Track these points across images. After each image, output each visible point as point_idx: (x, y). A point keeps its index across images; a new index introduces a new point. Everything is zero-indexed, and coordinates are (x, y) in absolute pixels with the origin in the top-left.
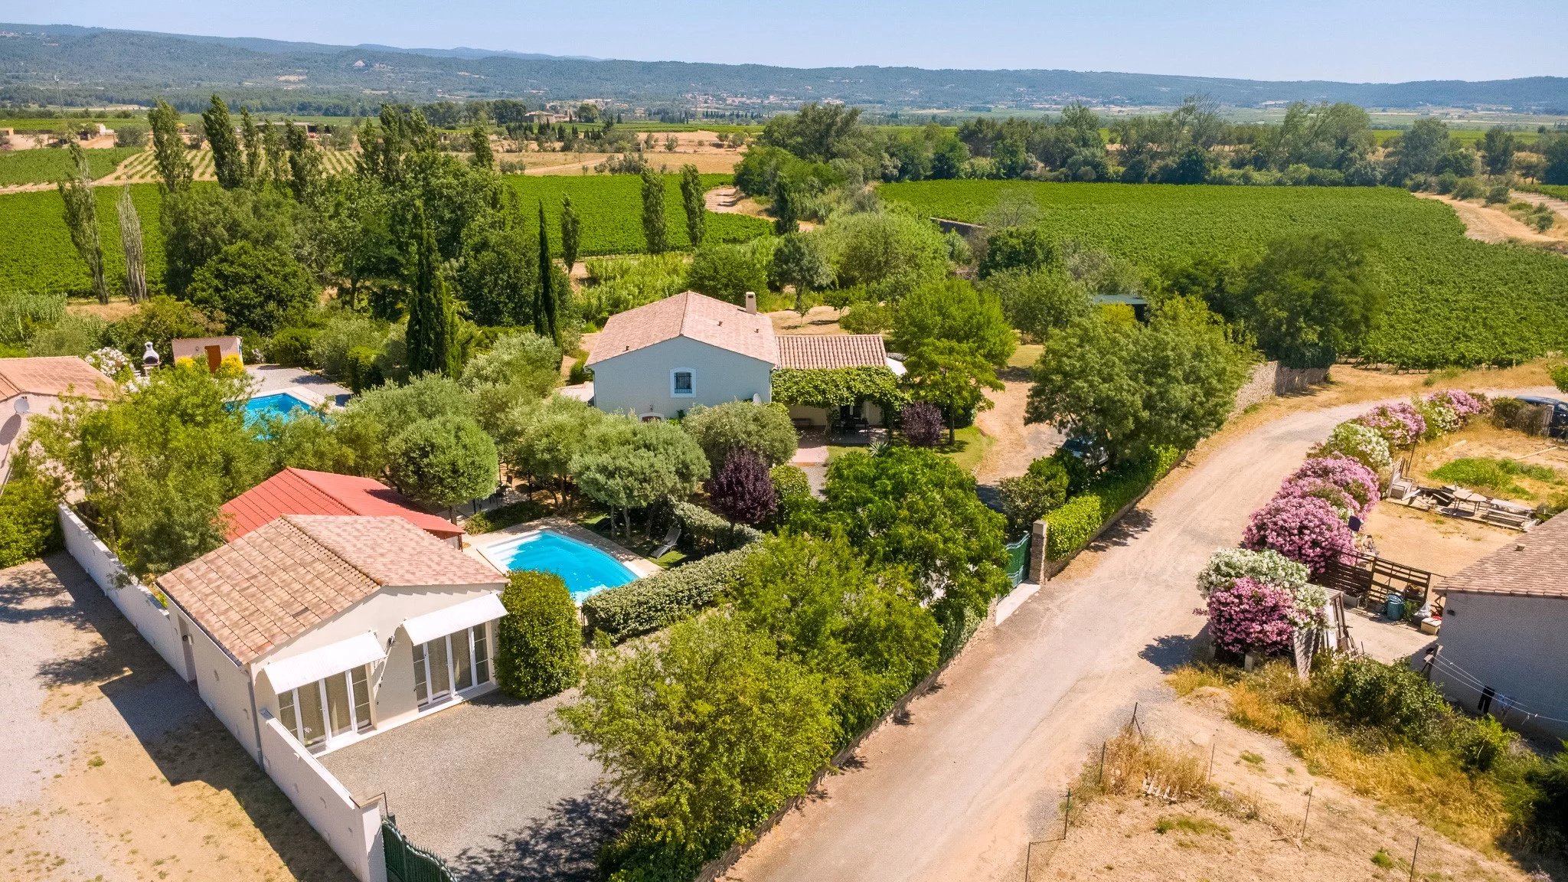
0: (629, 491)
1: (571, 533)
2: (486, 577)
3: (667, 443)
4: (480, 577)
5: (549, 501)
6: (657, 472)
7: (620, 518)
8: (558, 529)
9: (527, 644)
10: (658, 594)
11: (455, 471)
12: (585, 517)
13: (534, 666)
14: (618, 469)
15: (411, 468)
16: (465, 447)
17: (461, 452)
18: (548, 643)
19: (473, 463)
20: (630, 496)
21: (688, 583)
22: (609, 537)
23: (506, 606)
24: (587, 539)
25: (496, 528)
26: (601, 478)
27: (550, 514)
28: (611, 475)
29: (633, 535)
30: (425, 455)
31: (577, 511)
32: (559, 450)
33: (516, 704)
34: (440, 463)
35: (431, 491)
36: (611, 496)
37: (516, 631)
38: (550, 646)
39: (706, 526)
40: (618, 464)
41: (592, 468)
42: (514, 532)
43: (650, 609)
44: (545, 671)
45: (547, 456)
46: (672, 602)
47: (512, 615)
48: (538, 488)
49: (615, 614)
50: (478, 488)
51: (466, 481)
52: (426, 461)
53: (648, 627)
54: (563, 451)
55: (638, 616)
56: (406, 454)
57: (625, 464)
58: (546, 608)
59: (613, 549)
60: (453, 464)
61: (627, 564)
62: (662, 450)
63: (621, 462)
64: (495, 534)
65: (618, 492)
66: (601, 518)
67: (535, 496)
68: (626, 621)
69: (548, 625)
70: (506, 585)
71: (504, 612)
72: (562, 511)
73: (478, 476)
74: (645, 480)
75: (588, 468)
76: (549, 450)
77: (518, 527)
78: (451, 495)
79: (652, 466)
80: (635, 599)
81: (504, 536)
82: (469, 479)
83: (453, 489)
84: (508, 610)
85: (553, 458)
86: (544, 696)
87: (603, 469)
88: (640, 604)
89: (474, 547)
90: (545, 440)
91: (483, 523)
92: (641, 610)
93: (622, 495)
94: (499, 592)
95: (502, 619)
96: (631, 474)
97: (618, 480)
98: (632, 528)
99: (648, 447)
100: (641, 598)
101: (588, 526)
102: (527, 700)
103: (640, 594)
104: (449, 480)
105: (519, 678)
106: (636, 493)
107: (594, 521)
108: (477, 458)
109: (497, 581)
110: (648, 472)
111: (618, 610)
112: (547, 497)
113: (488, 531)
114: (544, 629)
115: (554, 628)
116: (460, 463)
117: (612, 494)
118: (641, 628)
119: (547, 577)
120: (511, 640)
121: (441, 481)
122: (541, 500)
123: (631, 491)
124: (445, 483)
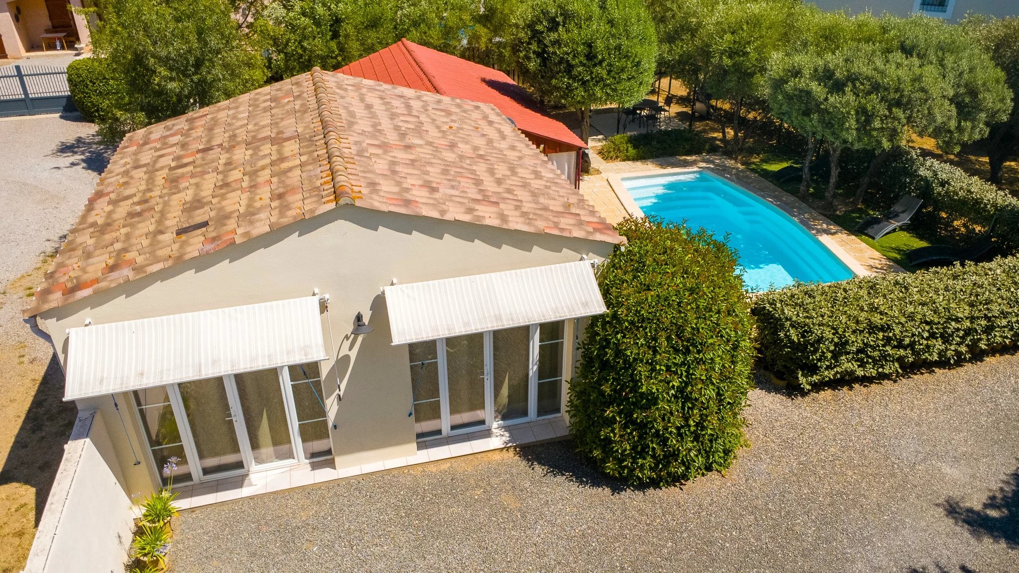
0: (865, 116)
1: (740, 180)
2: (580, 224)
3: (942, 48)
4: (566, 222)
5: (715, 135)
6: (923, 90)
7: (821, 167)
8: (722, 171)
9: (636, 383)
10: (911, 317)
11: (590, 56)
12: (763, 161)
13: (642, 427)
14: (852, 78)
15: (534, 47)
16: (611, 22)
17: (604, 27)
18: (681, 390)
19: (618, 48)
20: (865, 126)
21: (971, 305)
22: (794, 193)
23: (606, 293)
24: (761, 191)
25: (640, 157)
26: (817, 89)
27: (713, 150)
28: (838, 87)
29: (835, 196)
30: (554, 25)
31: (751, 151)
32: (746, 54)
33: (596, 483)
34: (573, 41)
35: (554, 82)
36: (829, 125)
37: (619, 353)
38: (683, 395)
39: (977, 202)
40: (855, 69)
41: (807, 72)
42: (662, 166)
43: (888, 340)
44: (664, 442)
45: (727, 61)
46: (932, 336)
47: (615, 316)
48: (702, 118)
49: (820, 340)
50: (620, 87)
51: (604, 73)
52: (553, 36)
53: (874, 373)
54: (753, 55)
55: (860, 351)
56: (531, 26)
57: (866, 70)
58: (691, 316)
59: (801, 212)
60: (590, 46)
61: (825, 239)
62: (933, 58)
63: (861, 67)
64: (639, 164)
65: (845, 118)
66: (785, 165)
67: (699, 126)
68: (836, 356)
69: (687, 352)
70: (617, 247)
71: (597, 306)
72: (729, 150)
73: (623, 70)
74: (898, 104)
75: (797, 73)
76: (732, 54)
77: (672, 160)
78: (580, 93)
79: (917, 79)
80: (863, 316)
81: (649, 168)
82: (609, 72)
83: (584, 83)
84: (608, 304)
85: (734, 65)
86: (655, 483)
87: (826, 76)
88: (872, 329)
89: (604, 175)
90: (728, 37)
91: (623, 147)
92: (871, 340)
93: (852, 123)
94: (598, 260)
95: (595, 319)
96: (876, 87)
97: (850, 97)
98: (838, 186)
99: (907, 50)
100: (877, 319)
101: (766, 174)
102: (618, 484)
103: (874, 309)
104: (580, 69)
105: (608, 441)
106: (877, 124)
107: (775, 167)
108: (625, 42)
109: (599, 237)
110: (907, 89)
111: (828, 334)
112: (714, 130)
113: (627, 159)
114: (679, 359)
115: (699, 362)
116: (600, 45)
117: (831, 121)
118: (860, 372)
119: (702, 246)
120: (605, 366)
121: (570, 68)
122: (704, 131)
123: (868, 121)
124: (575, 72)
